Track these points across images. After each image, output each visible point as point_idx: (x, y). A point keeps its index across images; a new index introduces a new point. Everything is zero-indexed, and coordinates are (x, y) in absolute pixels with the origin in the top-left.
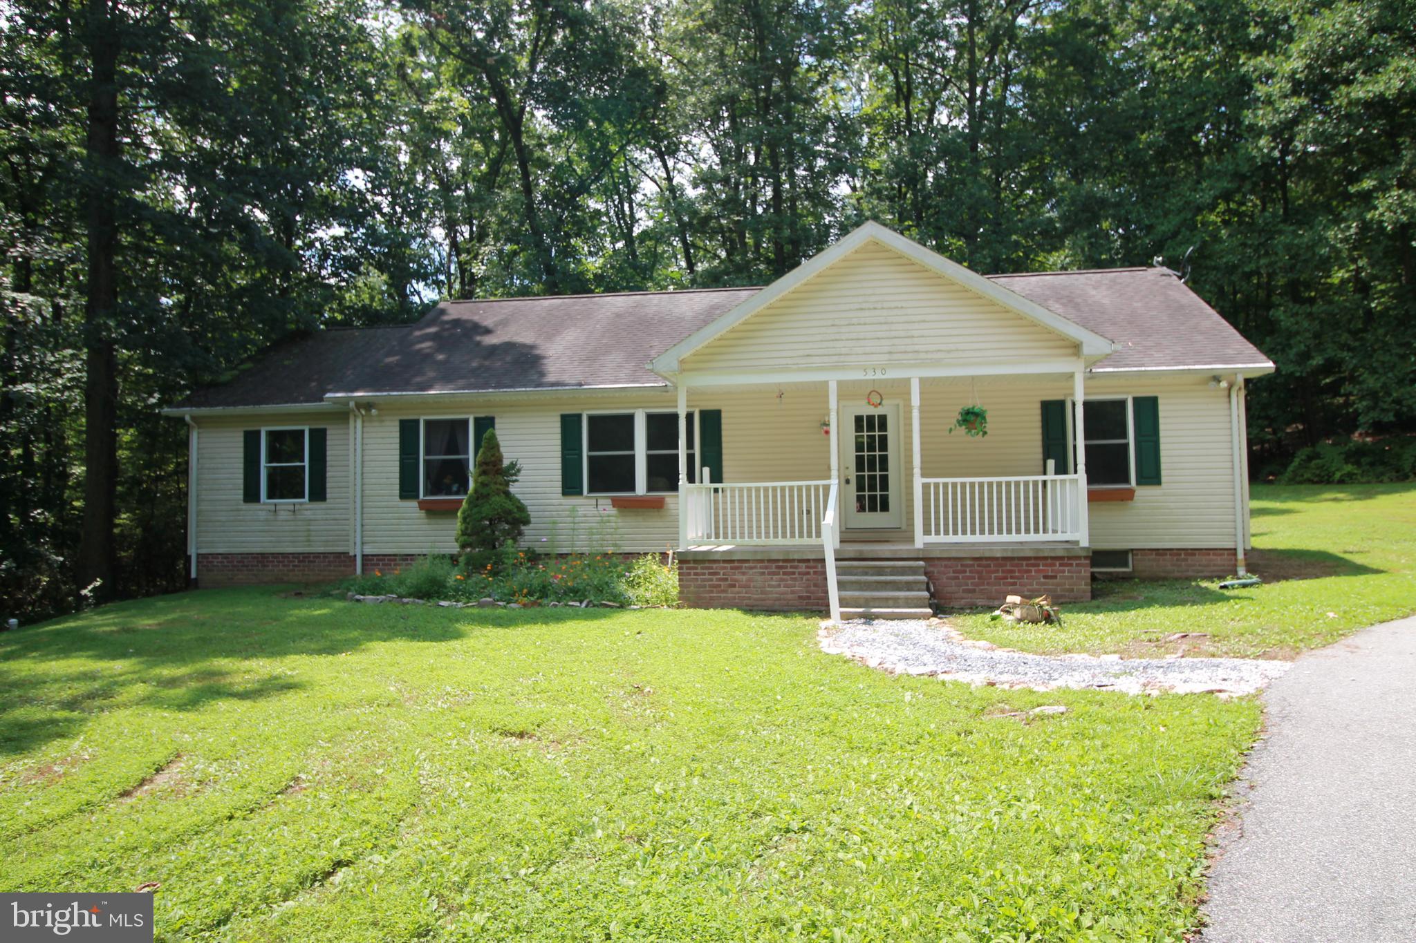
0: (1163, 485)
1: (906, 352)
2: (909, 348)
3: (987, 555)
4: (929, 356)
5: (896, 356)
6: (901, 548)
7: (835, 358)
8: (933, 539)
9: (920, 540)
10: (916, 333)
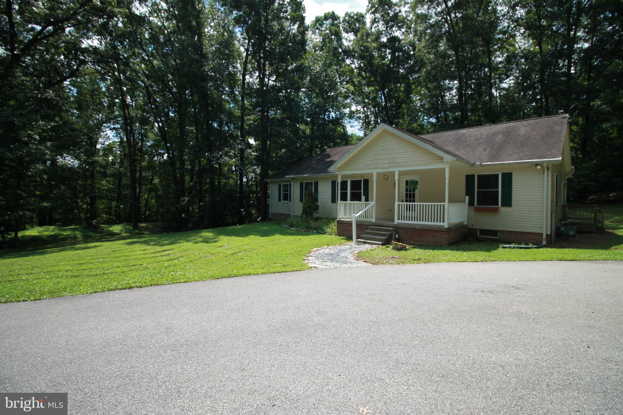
0: (513, 207)
1: (393, 163)
2: (395, 162)
3: (415, 228)
4: (400, 164)
5: (391, 164)
6: (391, 223)
7: (375, 165)
8: (400, 221)
9: (396, 221)
10: (396, 157)
